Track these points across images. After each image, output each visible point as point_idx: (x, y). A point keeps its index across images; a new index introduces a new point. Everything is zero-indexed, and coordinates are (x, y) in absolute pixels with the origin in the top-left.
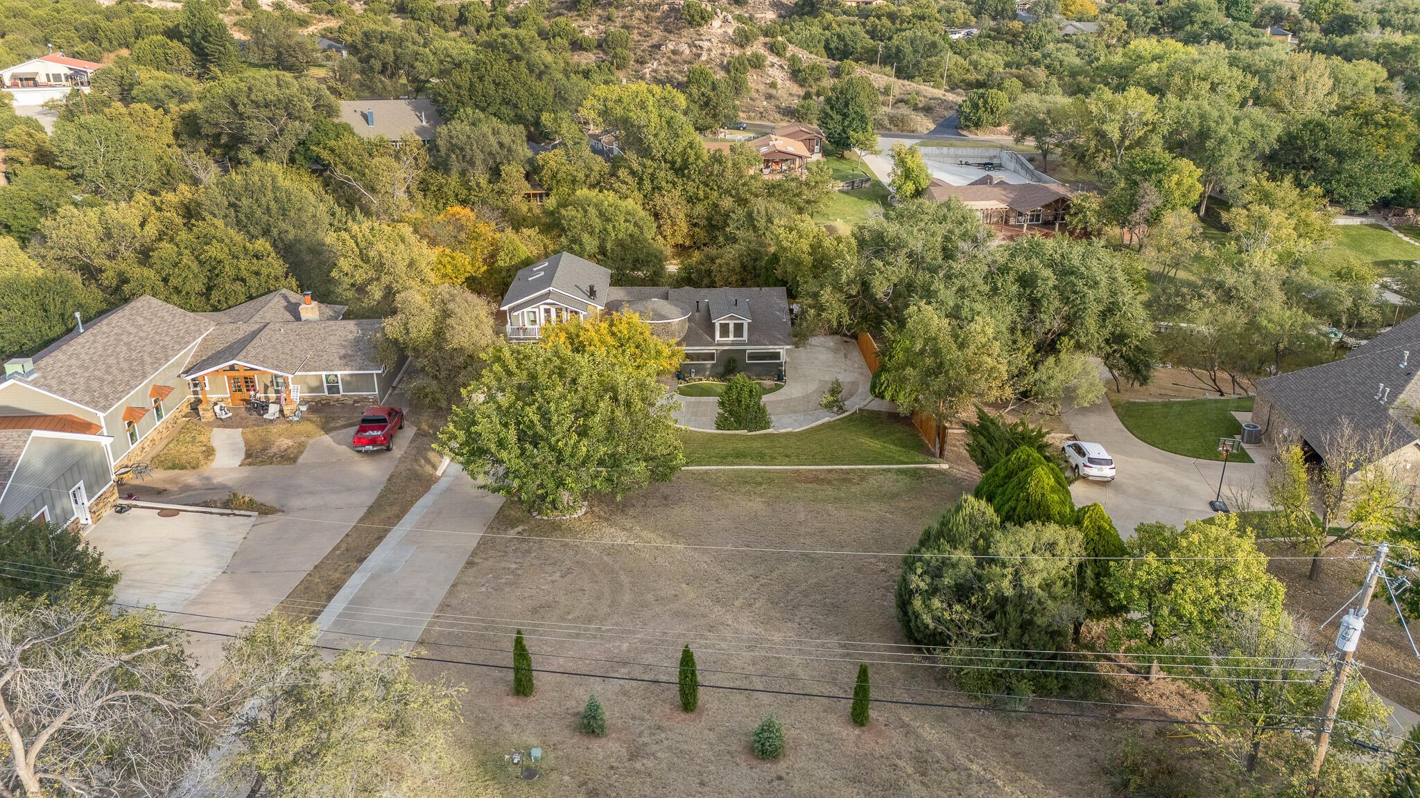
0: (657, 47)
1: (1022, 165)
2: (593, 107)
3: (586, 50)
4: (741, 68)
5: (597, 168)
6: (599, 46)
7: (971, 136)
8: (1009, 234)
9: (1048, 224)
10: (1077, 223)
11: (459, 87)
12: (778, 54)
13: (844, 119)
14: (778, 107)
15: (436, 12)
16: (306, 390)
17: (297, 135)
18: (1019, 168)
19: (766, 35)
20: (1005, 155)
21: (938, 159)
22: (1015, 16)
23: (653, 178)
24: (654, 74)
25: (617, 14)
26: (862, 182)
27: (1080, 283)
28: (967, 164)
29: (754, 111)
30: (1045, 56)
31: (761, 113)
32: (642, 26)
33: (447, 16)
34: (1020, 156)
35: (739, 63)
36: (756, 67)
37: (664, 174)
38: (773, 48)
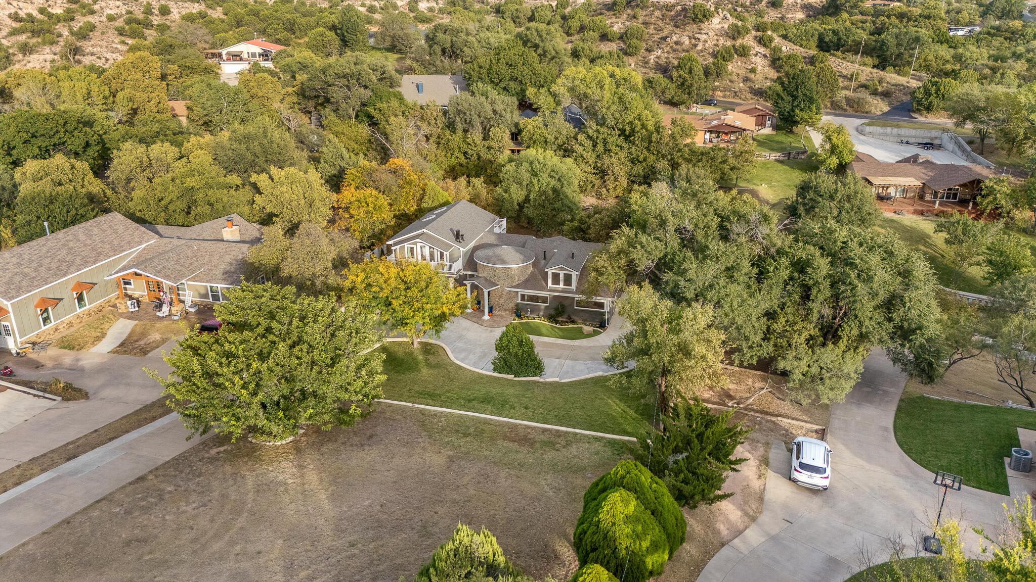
0: (664, 39)
1: (960, 147)
2: (564, 85)
3: (610, 40)
4: (727, 56)
5: (564, 132)
6: (621, 38)
7: (921, 119)
8: (920, 208)
9: (963, 203)
10: (988, 204)
11: (481, 67)
12: (765, 46)
13: (793, 100)
14: (751, 88)
15: (515, 13)
16: (197, 295)
17: (360, 98)
18: (957, 149)
19: (758, 30)
20: (945, 136)
21: (881, 137)
22: (1021, 16)
23: (605, 142)
24: (656, 60)
25: (641, 14)
26: (798, 154)
27: (853, 275)
28: (907, 143)
29: (730, 91)
30: (1028, 51)
31: (735, 92)
32: (658, 22)
33: (521, 15)
34: (960, 139)
35: (726, 52)
36: (741, 56)
37: (614, 139)
38: (760, 41)
